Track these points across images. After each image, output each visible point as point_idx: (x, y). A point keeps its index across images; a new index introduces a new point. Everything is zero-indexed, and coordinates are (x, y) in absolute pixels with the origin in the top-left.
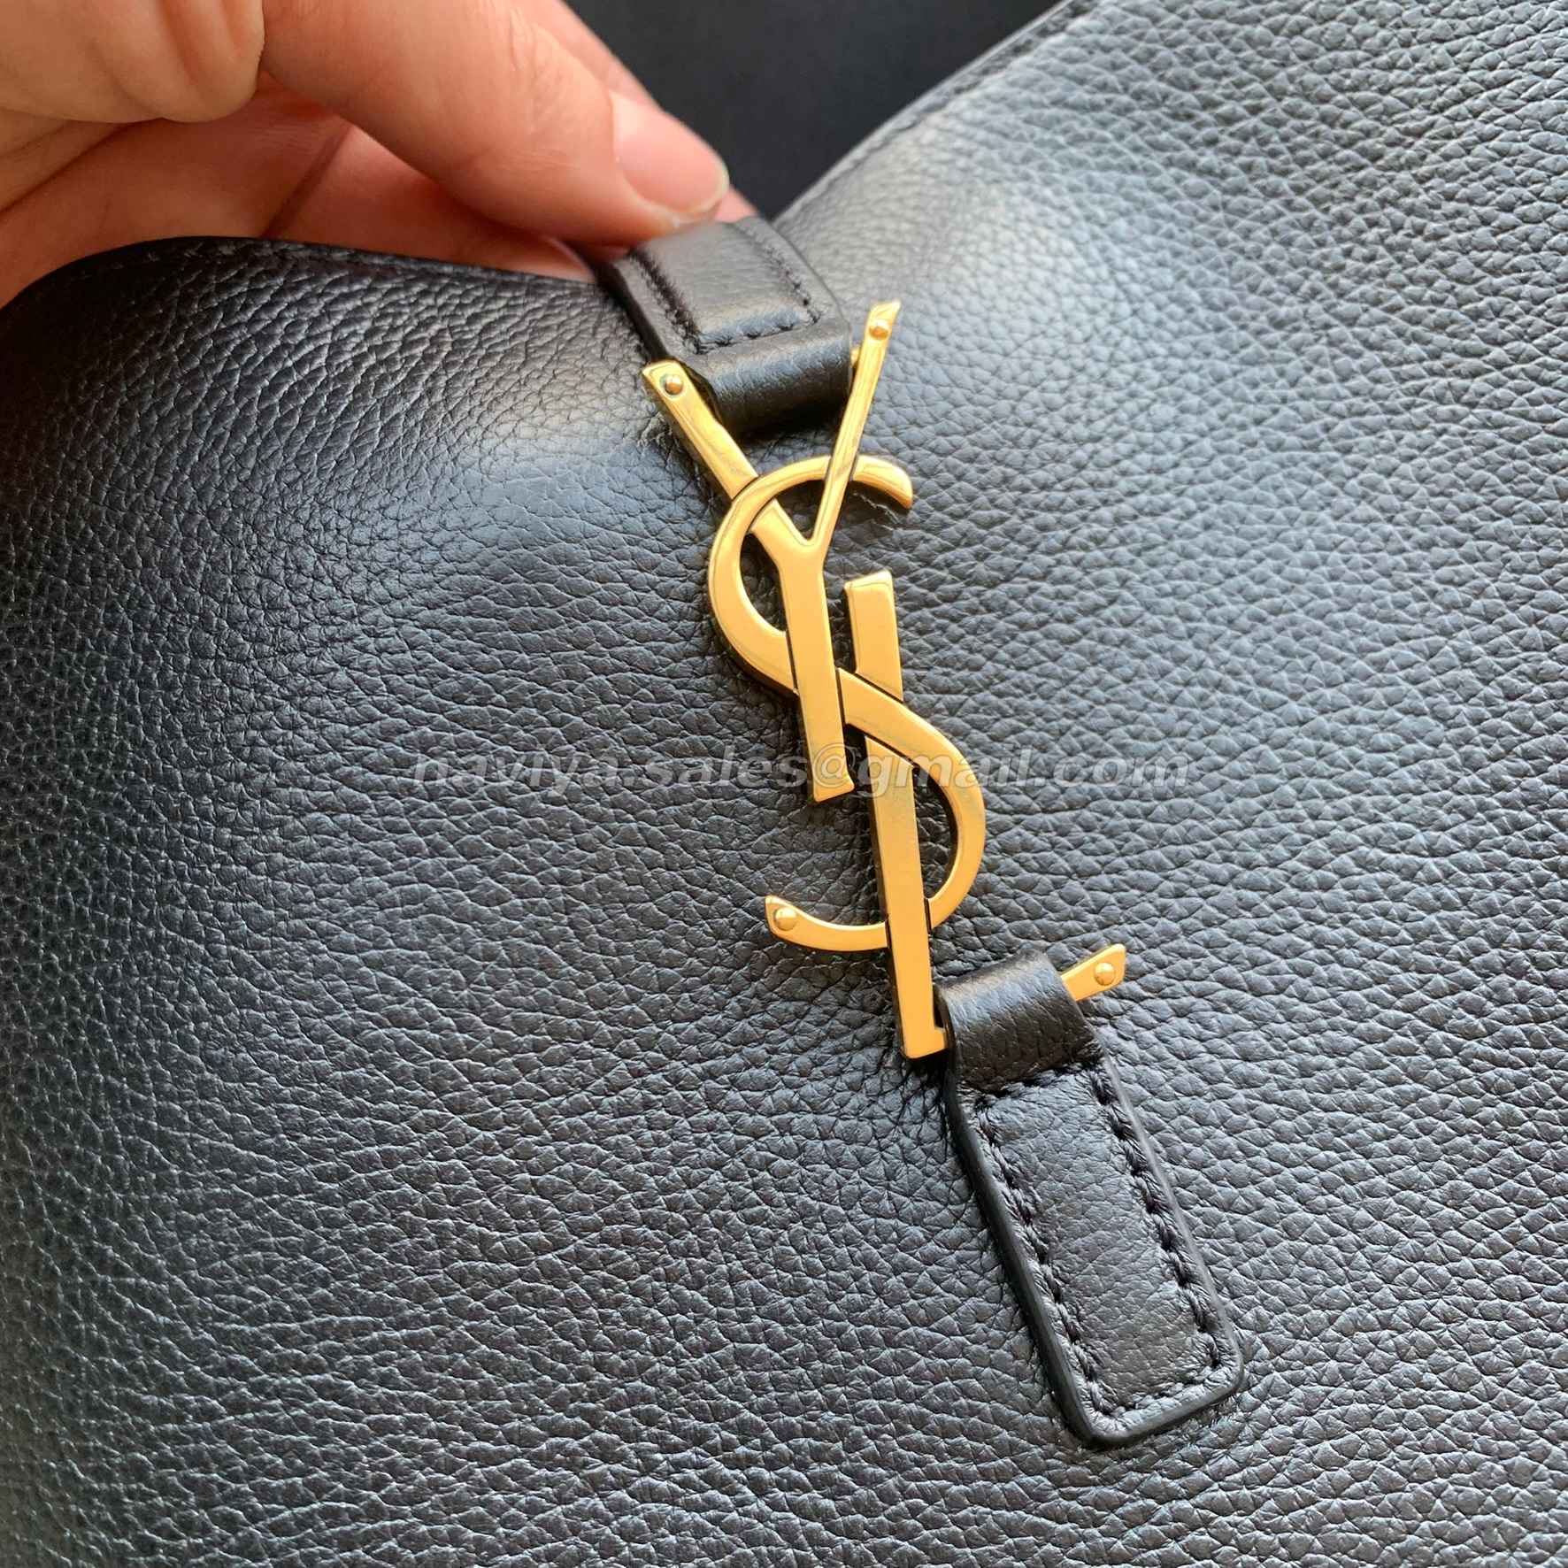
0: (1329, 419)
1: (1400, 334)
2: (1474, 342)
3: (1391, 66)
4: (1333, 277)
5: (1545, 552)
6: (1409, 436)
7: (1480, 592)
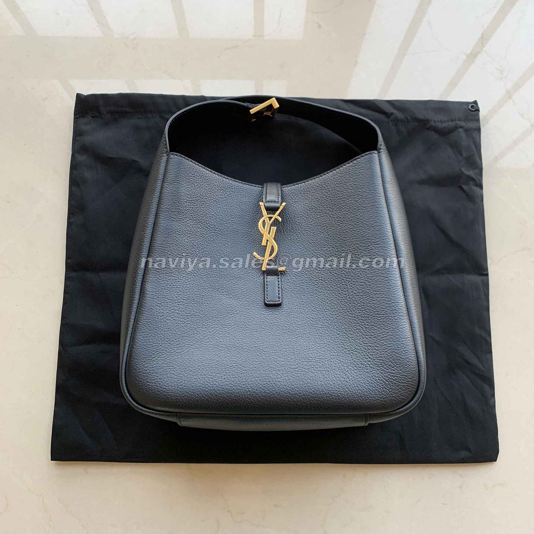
0: (327, 224)
1: (336, 217)
2: (342, 220)
3: (345, 191)
4: (333, 210)
5: (341, 243)
6: (333, 228)
7: (333, 245)
